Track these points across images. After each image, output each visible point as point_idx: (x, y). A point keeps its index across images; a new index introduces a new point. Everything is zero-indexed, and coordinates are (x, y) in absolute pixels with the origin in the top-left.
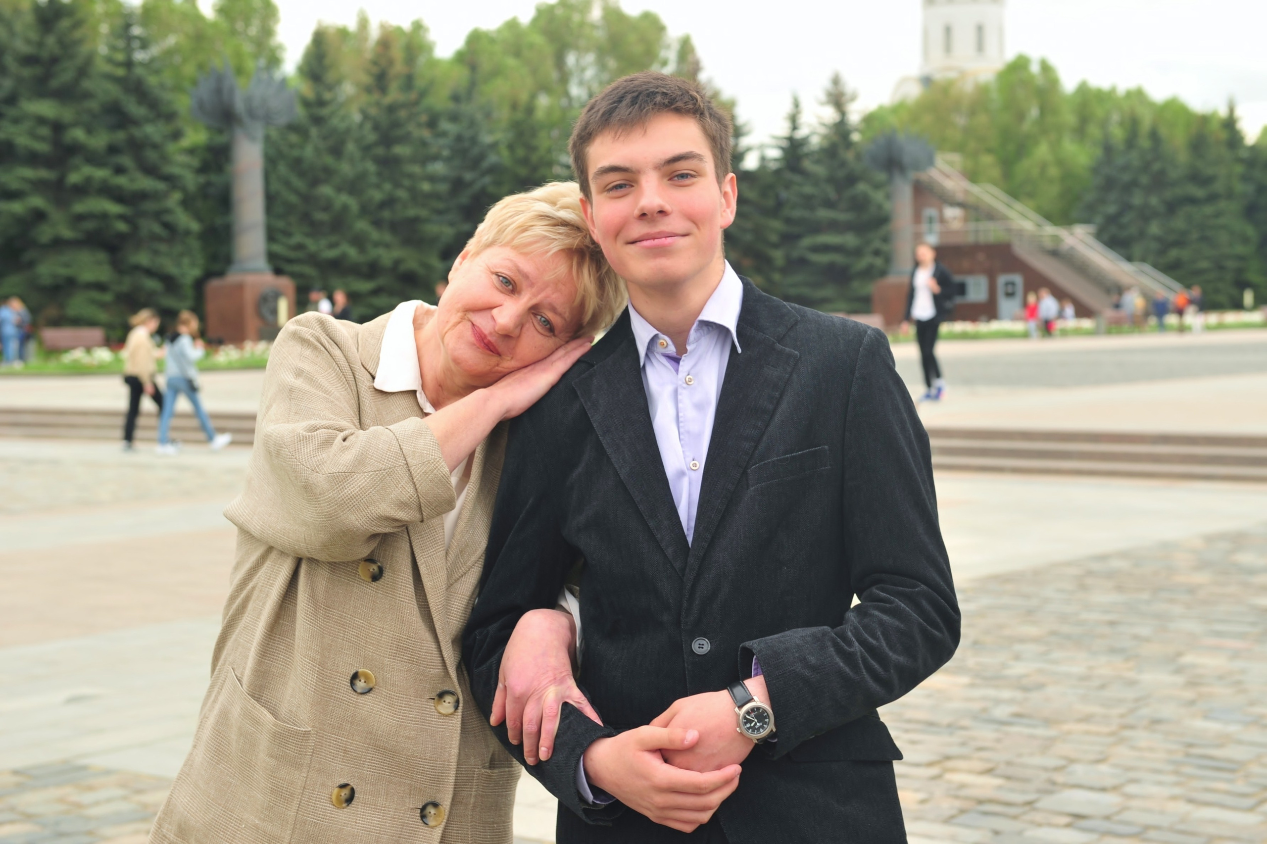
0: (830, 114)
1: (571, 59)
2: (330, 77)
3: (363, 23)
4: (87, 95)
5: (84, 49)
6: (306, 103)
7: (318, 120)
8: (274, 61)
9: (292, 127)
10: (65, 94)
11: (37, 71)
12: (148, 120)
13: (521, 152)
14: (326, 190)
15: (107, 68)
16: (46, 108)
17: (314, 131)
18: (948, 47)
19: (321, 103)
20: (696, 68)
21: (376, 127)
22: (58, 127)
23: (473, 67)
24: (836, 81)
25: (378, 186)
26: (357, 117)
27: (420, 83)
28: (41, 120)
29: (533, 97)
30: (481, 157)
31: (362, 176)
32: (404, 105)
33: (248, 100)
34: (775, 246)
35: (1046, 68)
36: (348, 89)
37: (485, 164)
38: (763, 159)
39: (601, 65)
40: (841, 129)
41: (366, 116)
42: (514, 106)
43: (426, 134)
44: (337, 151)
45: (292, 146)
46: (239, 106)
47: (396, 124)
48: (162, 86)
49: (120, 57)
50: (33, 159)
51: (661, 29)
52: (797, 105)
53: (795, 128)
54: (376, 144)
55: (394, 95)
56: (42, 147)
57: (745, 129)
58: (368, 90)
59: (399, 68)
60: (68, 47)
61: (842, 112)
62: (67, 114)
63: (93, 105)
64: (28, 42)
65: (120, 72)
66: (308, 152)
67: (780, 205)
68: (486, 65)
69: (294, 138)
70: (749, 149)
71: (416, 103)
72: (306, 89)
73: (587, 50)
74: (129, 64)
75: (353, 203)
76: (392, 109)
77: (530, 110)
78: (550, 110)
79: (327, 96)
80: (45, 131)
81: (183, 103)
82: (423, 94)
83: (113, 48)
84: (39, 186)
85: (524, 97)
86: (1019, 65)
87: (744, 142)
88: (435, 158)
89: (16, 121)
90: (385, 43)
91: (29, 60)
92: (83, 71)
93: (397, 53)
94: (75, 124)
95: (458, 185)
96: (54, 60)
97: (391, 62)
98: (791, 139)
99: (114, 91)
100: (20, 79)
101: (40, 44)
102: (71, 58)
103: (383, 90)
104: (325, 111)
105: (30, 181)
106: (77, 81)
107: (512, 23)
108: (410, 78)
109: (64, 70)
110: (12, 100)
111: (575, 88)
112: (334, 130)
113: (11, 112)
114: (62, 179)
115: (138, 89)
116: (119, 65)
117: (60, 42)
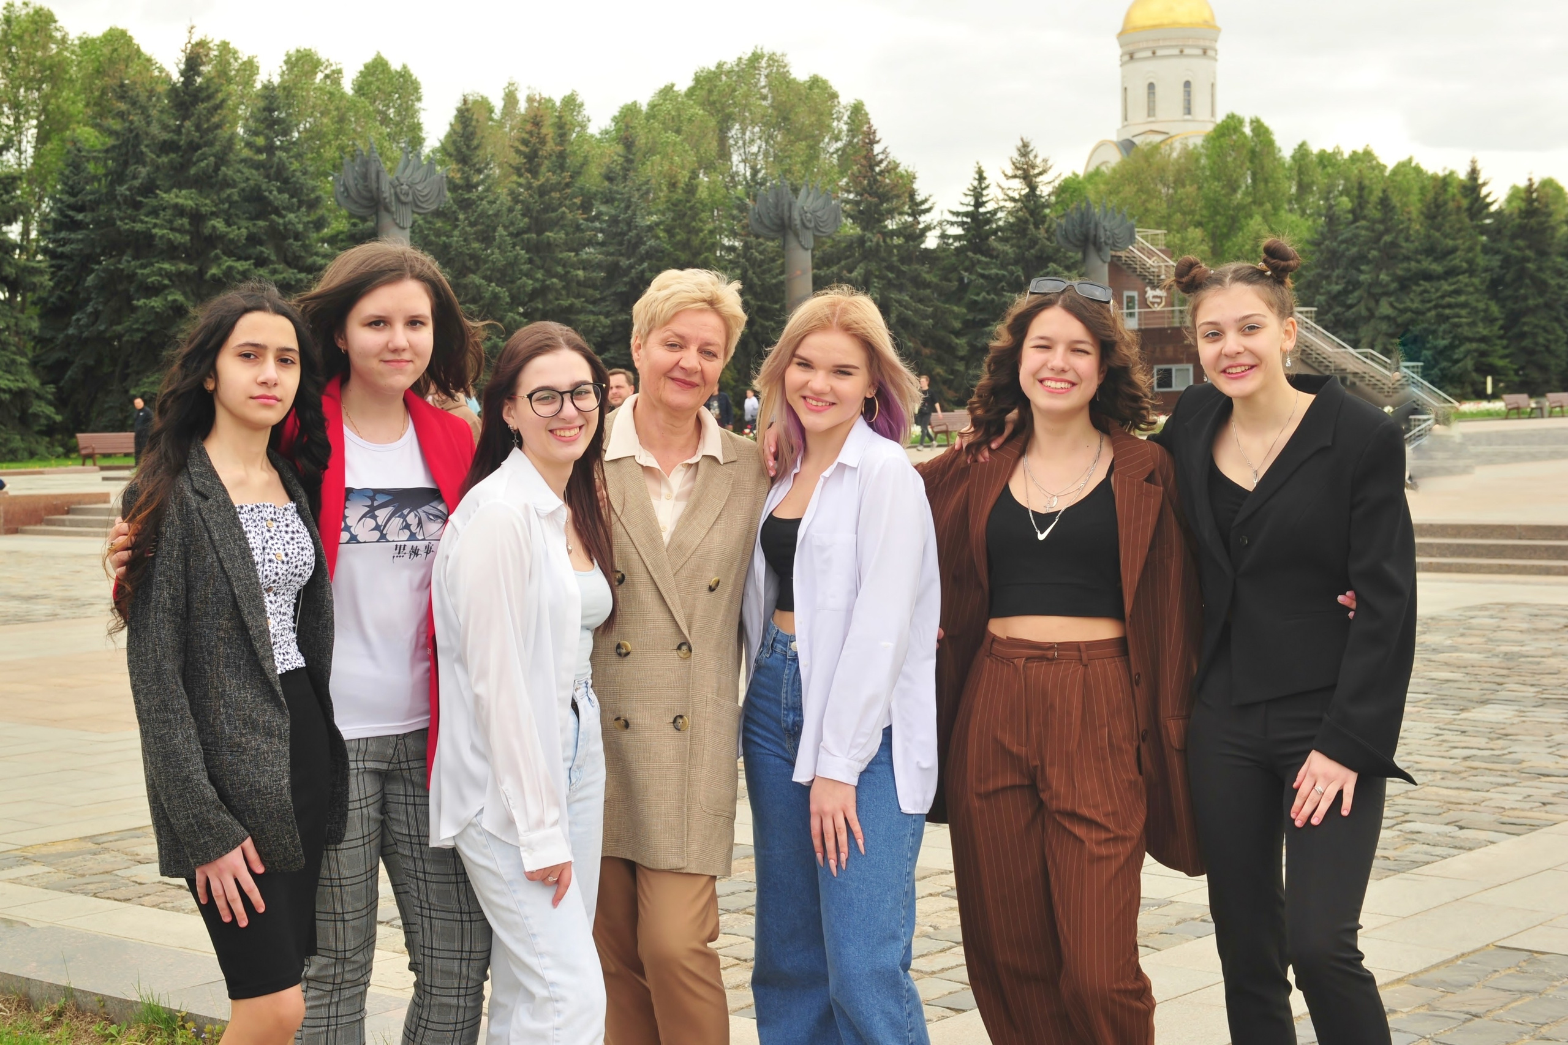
0: (1018, 188)
1: (735, 130)
2: (477, 158)
3: (510, 98)
4: (227, 184)
5: (224, 133)
6: (454, 187)
7: (466, 205)
8: (416, 142)
9: (440, 213)
10: (204, 183)
11: (176, 157)
12: (290, 209)
13: (681, 236)
14: (475, 279)
15: (246, 153)
16: (184, 198)
18: (1151, 110)
19: (470, 186)
20: (871, 140)
21: (527, 212)
22: (197, 217)
23: (629, 145)
24: (1025, 150)
25: (528, 275)
26: (504, 198)
27: (571, 162)
28: (180, 211)
29: (694, 175)
30: (640, 241)
31: (513, 264)
32: (554, 188)
33: (395, 185)
34: (958, 334)
35: (1259, 129)
37: (643, 249)
38: (943, 236)
39: (768, 138)
40: (1031, 203)
41: (515, 198)
42: (673, 185)
43: (580, 218)
44: (487, 238)
45: (438, 233)
46: (387, 192)
47: (549, 208)
48: (304, 172)
49: (260, 141)
50: (172, 252)
51: (834, 96)
52: (981, 178)
53: (978, 204)
54: (528, 230)
55: (546, 175)
56: (182, 239)
58: (518, 171)
59: (551, 146)
60: (207, 132)
61: (1033, 188)
62: (207, 204)
63: (234, 193)
64: (165, 127)
65: (262, 157)
66: (456, 238)
67: (963, 287)
68: (642, 141)
69: (440, 224)
70: (928, 228)
71: (567, 185)
72: (452, 170)
73: (753, 123)
74: (270, 149)
75: (504, 293)
76: (543, 191)
77: (691, 189)
78: (712, 190)
79: (475, 178)
80: (184, 222)
81: (327, 188)
82: (576, 173)
83: (253, 132)
84: (179, 279)
85: (683, 177)
86: (1230, 127)
87: (924, 219)
88: (590, 243)
89: (154, 212)
90: (535, 120)
91: (166, 147)
92: (222, 159)
93: (548, 130)
94: (214, 214)
95: (614, 271)
96: (194, 147)
97: (543, 142)
98: (974, 215)
99: (256, 177)
100: (158, 168)
101: (178, 130)
102: (210, 144)
103: (534, 173)
104: (473, 195)
105: (168, 275)
106: (217, 168)
107: (667, 92)
108: (562, 156)
109: (204, 157)
110: (149, 189)
111: (738, 164)
112: (483, 214)
113: (151, 202)
114: (201, 272)
115: (280, 175)
116: (259, 151)
117: (198, 127)
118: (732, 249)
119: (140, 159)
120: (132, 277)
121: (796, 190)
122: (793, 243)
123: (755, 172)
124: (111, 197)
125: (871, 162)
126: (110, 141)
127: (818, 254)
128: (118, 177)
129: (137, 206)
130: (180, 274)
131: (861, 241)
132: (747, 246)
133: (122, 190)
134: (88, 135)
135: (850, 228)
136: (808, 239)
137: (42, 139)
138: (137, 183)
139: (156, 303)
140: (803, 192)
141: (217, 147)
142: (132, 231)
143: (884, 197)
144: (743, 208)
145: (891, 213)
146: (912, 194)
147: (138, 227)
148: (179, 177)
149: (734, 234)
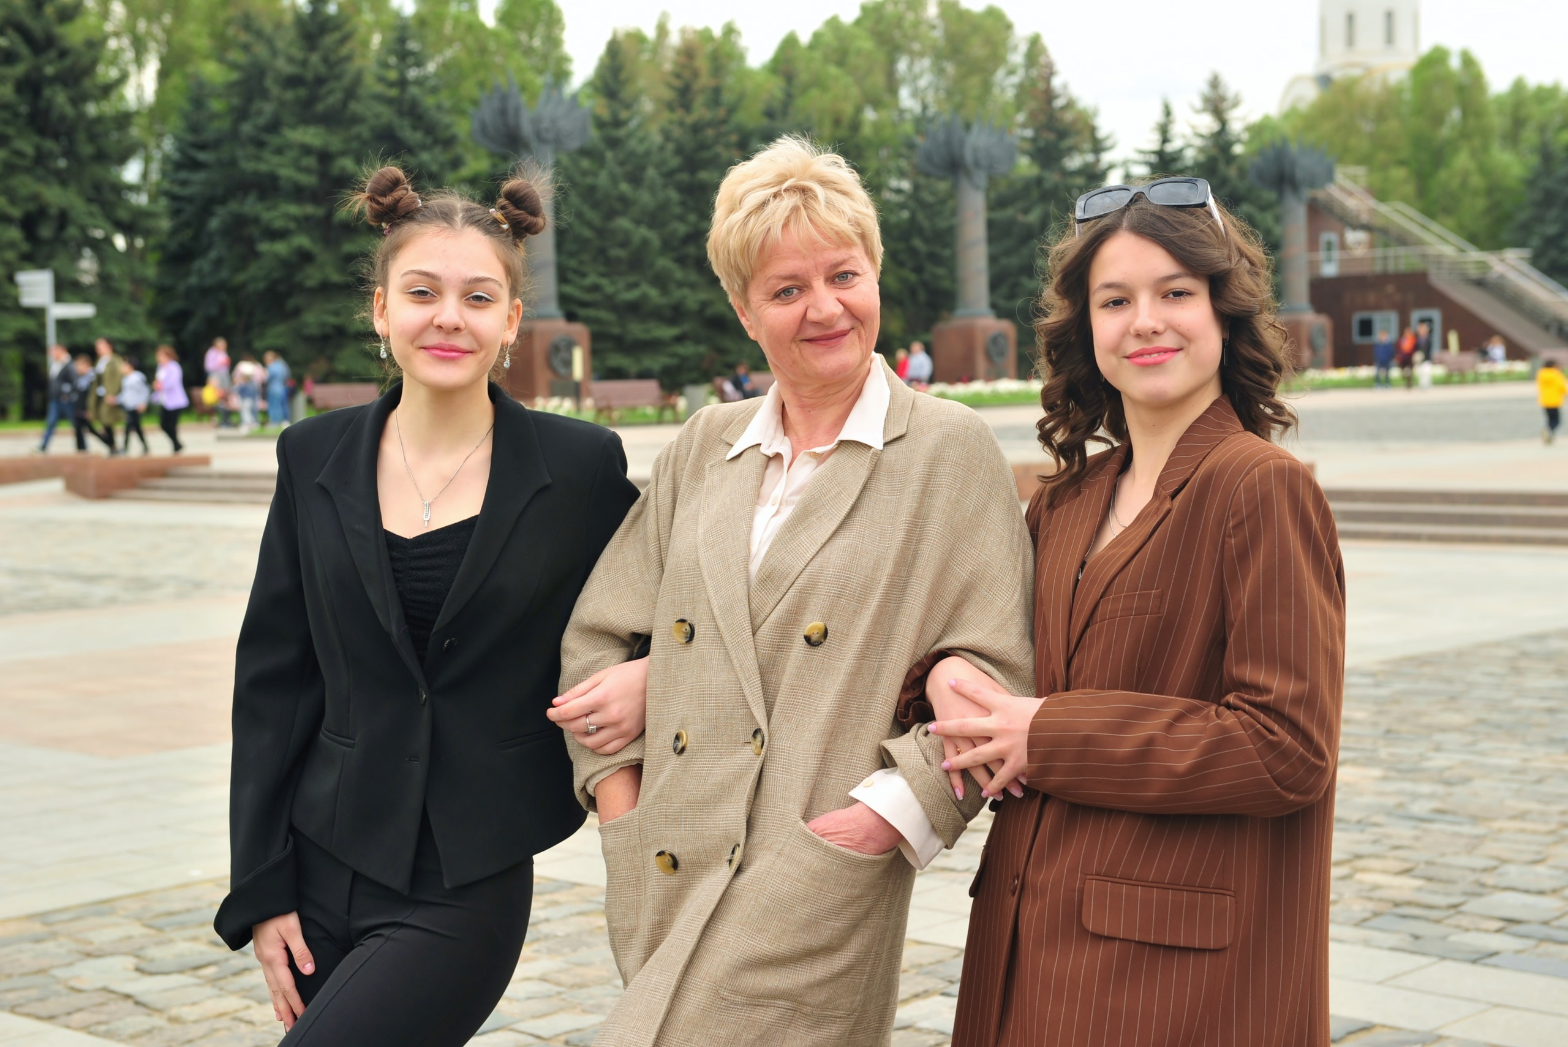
0: (1207, 123)
1: (902, 65)
2: (626, 93)
3: (662, 30)
4: (356, 120)
5: (352, 68)
6: (600, 124)
7: (613, 143)
8: (561, 75)
9: (585, 152)
10: (332, 120)
11: (302, 92)
12: (424, 147)
14: (623, 223)
15: (379, 88)
16: (311, 136)
17: (609, 155)
18: (1350, 40)
19: (617, 123)
20: (1049, 72)
21: (679, 151)
22: (325, 157)
23: (789, 77)
24: (1215, 83)
25: (681, 218)
26: (657, 138)
27: (727, 97)
28: (307, 150)
29: (859, 110)
31: (664, 206)
32: (710, 124)
33: (536, 121)
35: (1468, 61)
36: (647, 106)
38: (1128, 177)
39: (940, 71)
40: (1221, 141)
41: (667, 136)
42: (837, 122)
44: (635, 179)
45: (585, 173)
46: (526, 129)
47: (703, 146)
48: (439, 107)
49: (393, 75)
50: (299, 194)
51: (1009, 27)
52: (1168, 113)
53: (1165, 140)
54: (680, 169)
55: (700, 111)
56: (308, 180)
57: (1108, 143)
58: (670, 107)
59: (705, 80)
60: (334, 65)
61: (1223, 123)
62: (335, 142)
63: (364, 131)
64: (291, 60)
65: (393, 92)
66: (603, 179)
68: (803, 77)
69: (585, 163)
70: (1111, 167)
71: (724, 122)
72: (601, 107)
73: (922, 55)
74: (402, 83)
75: (654, 238)
76: (696, 129)
77: (855, 126)
78: (877, 126)
79: (624, 115)
80: (311, 162)
81: (463, 128)
82: (732, 110)
83: (385, 65)
84: (305, 223)
85: (848, 109)
86: (1435, 59)
87: (1107, 158)
89: (279, 151)
90: (688, 52)
91: (292, 82)
92: (351, 93)
93: (703, 64)
94: (343, 153)
96: (320, 81)
97: (696, 74)
98: (1160, 154)
99: (386, 114)
100: (282, 104)
101: (304, 63)
102: (338, 77)
103: (687, 106)
104: (621, 132)
105: (295, 219)
106: (345, 103)
107: (833, 23)
108: (717, 91)
109: (331, 92)
110: (274, 127)
111: (906, 98)
112: (632, 154)
113: (274, 140)
114: (329, 216)
115: (414, 113)
116: (391, 84)
117: (325, 60)
118: (899, 191)
119: (264, 94)
120: (256, 220)
121: (968, 126)
122: (965, 184)
123: (925, 107)
124: (234, 135)
125: (1049, 95)
126: (235, 76)
127: (993, 195)
128: (241, 114)
129: (260, 144)
130: (307, 219)
131: (1039, 181)
132: (917, 187)
133: (246, 128)
134: (212, 71)
135: (1025, 166)
136: (981, 178)
137: (163, 75)
138: (261, 121)
139: (281, 248)
140: (975, 129)
141: (347, 80)
142: (256, 173)
143: (1063, 133)
144: (911, 146)
145: (1070, 150)
146: (1093, 129)
147: (263, 167)
148: (306, 114)
149: (902, 174)
